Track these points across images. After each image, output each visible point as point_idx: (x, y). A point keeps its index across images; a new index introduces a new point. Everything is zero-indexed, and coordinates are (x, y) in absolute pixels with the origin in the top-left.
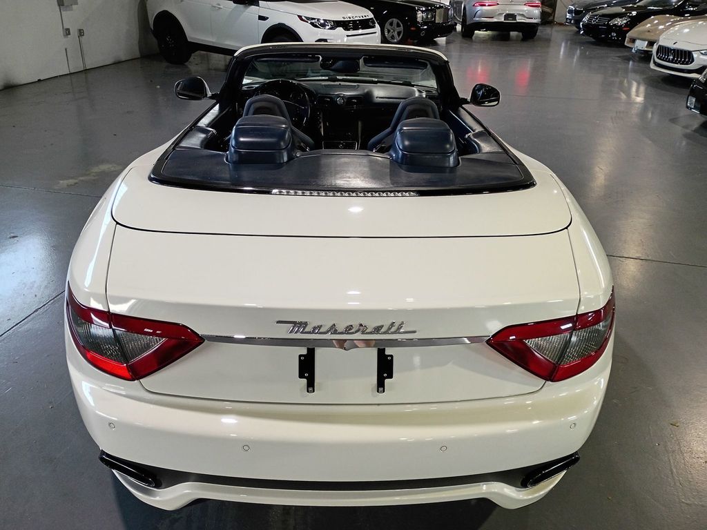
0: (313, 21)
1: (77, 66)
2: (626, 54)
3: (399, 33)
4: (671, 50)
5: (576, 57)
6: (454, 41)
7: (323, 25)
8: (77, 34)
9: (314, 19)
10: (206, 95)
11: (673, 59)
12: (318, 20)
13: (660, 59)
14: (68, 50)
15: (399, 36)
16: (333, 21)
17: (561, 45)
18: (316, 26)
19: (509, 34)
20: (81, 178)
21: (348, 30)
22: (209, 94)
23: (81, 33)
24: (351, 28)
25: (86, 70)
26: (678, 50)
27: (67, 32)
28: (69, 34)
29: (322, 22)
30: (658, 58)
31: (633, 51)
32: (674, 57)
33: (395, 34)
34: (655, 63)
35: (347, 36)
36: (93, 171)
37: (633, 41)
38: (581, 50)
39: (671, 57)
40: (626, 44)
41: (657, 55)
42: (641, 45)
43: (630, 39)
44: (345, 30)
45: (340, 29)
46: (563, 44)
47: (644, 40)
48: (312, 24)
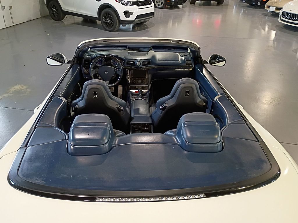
0: (122, 2)
1: (9, 24)
2: (264, 12)
3: (162, 3)
4: (289, 14)
5: (241, 13)
6: (187, 6)
7: (127, 4)
8: (9, 8)
9: (123, 1)
10: (65, 62)
11: (290, 18)
12: (125, 1)
13: (284, 18)
14: (4, 16)
15: (162, 4)
16: (132, 2)
17: (234, 7)
18: (124, 5)
19: (210, 3)
20: (4, 95)
21: (139, 6)
22: (66, 61)
23: (11, 8)
24: (140, 5)
25: (14, 25)
26: (292, 14)
27: (4, 8)
28: (5, 9)
29: (127, 2)
30: (282, 17)
31: (268, 11)
32: (290, 17)
33: (160, 4)
34: (281, 19)
35: (139, 9)
36: (11, 90)
37: (269, 7)
38: (243, 10)
39: (289, 17)
40: (265, 8)
41: (282, 15)
42: (272, 9)
43: (267, 6)
44: (137, 6)
45: (135, 6)
46: (235, 7)
47: (274, 7)
48: (122, 3)
